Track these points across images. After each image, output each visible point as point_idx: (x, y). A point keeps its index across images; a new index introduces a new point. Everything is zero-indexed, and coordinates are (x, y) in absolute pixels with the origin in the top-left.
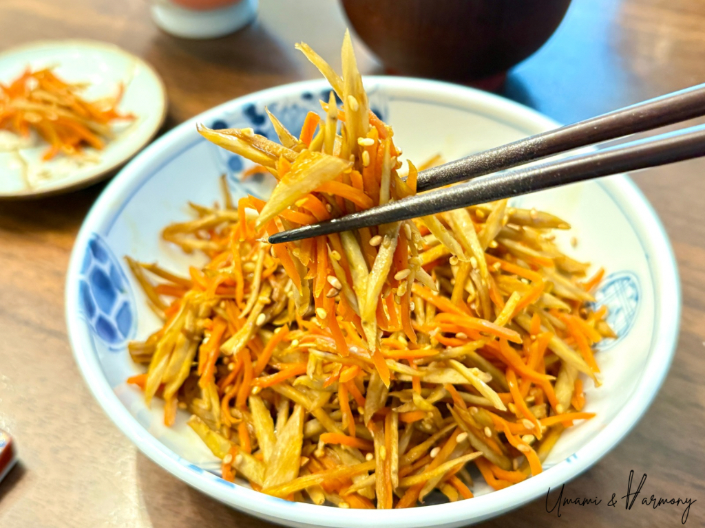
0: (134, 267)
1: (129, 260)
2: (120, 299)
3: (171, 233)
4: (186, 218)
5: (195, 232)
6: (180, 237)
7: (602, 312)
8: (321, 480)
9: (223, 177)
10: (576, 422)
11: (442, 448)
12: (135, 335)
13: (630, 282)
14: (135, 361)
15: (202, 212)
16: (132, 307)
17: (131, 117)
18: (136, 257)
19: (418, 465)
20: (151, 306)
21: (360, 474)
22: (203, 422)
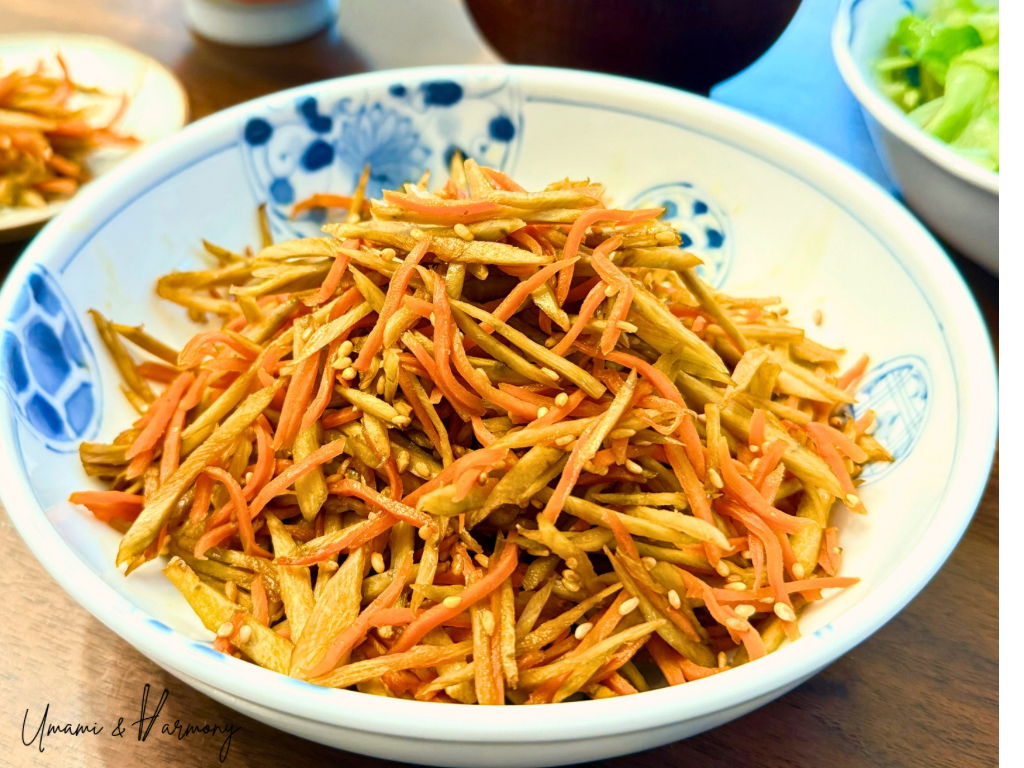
0: (104, 329)
1: (96, 317)
2: (76, 376)
3: (172, 286)
4: (198, 265)
5: (211, 288)
6: (185, 293)
7: (866, 422)
8: (384, 670)
9: (262, 208)
10: (826, 593)
11: (594, 625)
12: (95, 435)
13: (914, 371)
14: (89, 474)
15: (225, 258)
16: (95, 391)
17: (131, 141)
18: (108, 316)
19: (552, 652)
20: (126, 394)
21: (452, 661)
22: (189, 569)
